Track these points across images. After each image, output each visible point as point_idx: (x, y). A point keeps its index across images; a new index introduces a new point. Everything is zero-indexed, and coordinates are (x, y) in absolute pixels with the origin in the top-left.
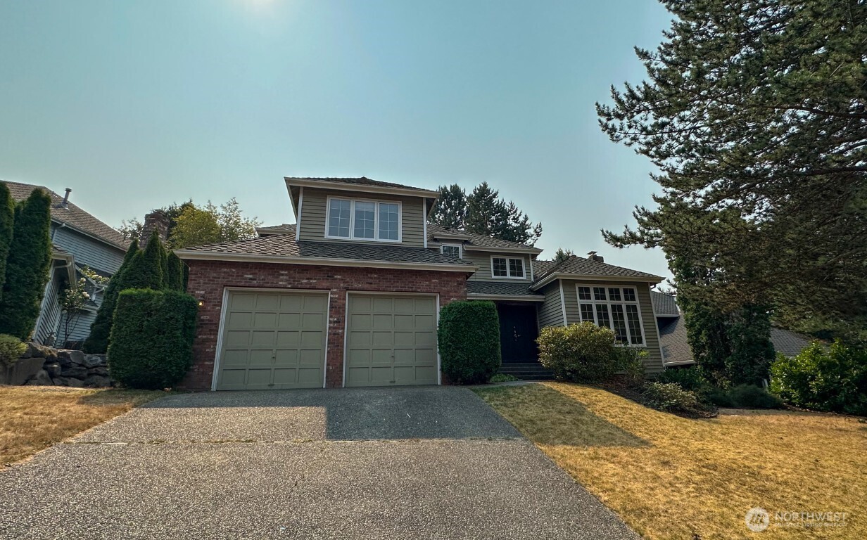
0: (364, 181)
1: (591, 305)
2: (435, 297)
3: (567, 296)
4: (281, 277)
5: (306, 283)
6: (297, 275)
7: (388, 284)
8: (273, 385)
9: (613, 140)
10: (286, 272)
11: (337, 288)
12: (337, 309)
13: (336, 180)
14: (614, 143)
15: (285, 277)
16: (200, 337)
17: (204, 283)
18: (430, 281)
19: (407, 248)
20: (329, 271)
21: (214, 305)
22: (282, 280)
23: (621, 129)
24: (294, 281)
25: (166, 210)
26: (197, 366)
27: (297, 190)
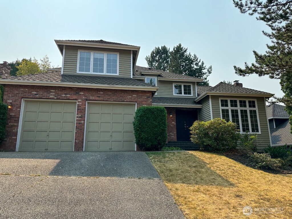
0: (101, 41)
1: (228, 110)
2: (135, 104)
3: (214, 105)
4: (51, 93)
5: (64, 97)
6: (60, 92)
7: (109, 97)
8: (47, 149)
9: (242, 12)
10: (54, 91)
11: (81, 99)
12: (81, 111)
13: (85, 41)
14: (243, 14)
15: (53, 93)
16: (10, 124)
17: (12, 96)
18: (132, 96)
19: (121, 78)
20: (76, 90)
21: (17, 108)
22: (51, 95)
23: (246, 5)
24: (58, 95)
25: (14, 63)
26: (8, 139)
27: (62, 46)
